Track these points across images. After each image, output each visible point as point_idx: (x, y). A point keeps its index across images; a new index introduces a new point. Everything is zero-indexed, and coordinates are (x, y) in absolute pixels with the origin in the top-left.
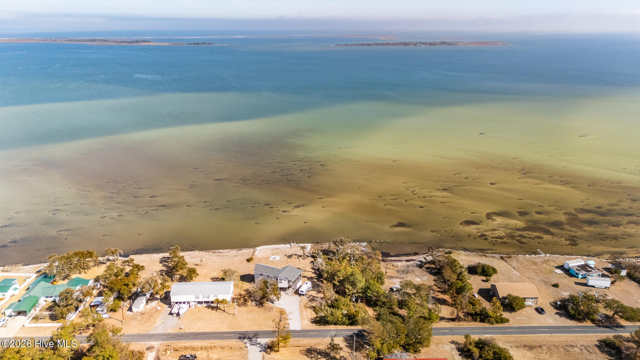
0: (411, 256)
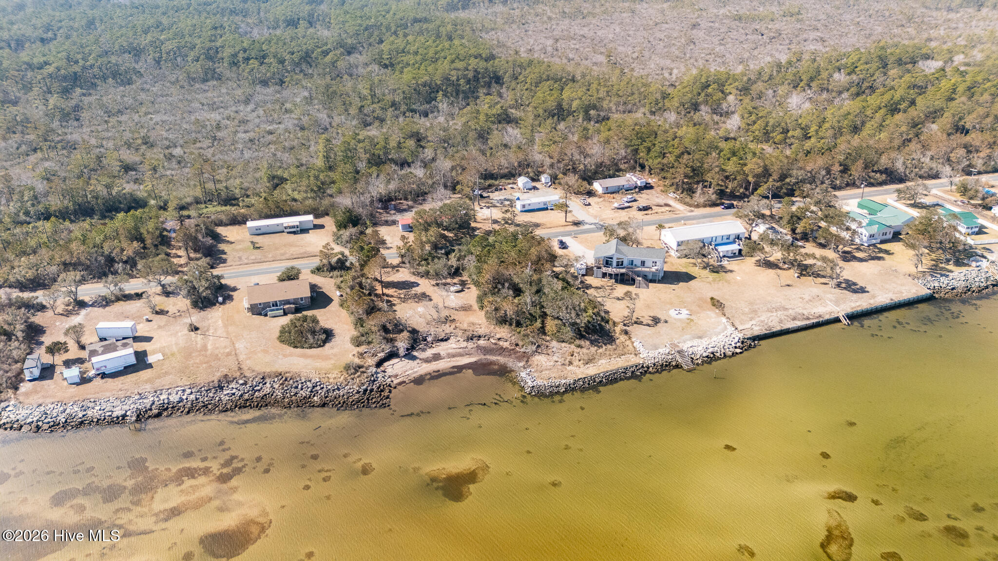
0: (430, 374)
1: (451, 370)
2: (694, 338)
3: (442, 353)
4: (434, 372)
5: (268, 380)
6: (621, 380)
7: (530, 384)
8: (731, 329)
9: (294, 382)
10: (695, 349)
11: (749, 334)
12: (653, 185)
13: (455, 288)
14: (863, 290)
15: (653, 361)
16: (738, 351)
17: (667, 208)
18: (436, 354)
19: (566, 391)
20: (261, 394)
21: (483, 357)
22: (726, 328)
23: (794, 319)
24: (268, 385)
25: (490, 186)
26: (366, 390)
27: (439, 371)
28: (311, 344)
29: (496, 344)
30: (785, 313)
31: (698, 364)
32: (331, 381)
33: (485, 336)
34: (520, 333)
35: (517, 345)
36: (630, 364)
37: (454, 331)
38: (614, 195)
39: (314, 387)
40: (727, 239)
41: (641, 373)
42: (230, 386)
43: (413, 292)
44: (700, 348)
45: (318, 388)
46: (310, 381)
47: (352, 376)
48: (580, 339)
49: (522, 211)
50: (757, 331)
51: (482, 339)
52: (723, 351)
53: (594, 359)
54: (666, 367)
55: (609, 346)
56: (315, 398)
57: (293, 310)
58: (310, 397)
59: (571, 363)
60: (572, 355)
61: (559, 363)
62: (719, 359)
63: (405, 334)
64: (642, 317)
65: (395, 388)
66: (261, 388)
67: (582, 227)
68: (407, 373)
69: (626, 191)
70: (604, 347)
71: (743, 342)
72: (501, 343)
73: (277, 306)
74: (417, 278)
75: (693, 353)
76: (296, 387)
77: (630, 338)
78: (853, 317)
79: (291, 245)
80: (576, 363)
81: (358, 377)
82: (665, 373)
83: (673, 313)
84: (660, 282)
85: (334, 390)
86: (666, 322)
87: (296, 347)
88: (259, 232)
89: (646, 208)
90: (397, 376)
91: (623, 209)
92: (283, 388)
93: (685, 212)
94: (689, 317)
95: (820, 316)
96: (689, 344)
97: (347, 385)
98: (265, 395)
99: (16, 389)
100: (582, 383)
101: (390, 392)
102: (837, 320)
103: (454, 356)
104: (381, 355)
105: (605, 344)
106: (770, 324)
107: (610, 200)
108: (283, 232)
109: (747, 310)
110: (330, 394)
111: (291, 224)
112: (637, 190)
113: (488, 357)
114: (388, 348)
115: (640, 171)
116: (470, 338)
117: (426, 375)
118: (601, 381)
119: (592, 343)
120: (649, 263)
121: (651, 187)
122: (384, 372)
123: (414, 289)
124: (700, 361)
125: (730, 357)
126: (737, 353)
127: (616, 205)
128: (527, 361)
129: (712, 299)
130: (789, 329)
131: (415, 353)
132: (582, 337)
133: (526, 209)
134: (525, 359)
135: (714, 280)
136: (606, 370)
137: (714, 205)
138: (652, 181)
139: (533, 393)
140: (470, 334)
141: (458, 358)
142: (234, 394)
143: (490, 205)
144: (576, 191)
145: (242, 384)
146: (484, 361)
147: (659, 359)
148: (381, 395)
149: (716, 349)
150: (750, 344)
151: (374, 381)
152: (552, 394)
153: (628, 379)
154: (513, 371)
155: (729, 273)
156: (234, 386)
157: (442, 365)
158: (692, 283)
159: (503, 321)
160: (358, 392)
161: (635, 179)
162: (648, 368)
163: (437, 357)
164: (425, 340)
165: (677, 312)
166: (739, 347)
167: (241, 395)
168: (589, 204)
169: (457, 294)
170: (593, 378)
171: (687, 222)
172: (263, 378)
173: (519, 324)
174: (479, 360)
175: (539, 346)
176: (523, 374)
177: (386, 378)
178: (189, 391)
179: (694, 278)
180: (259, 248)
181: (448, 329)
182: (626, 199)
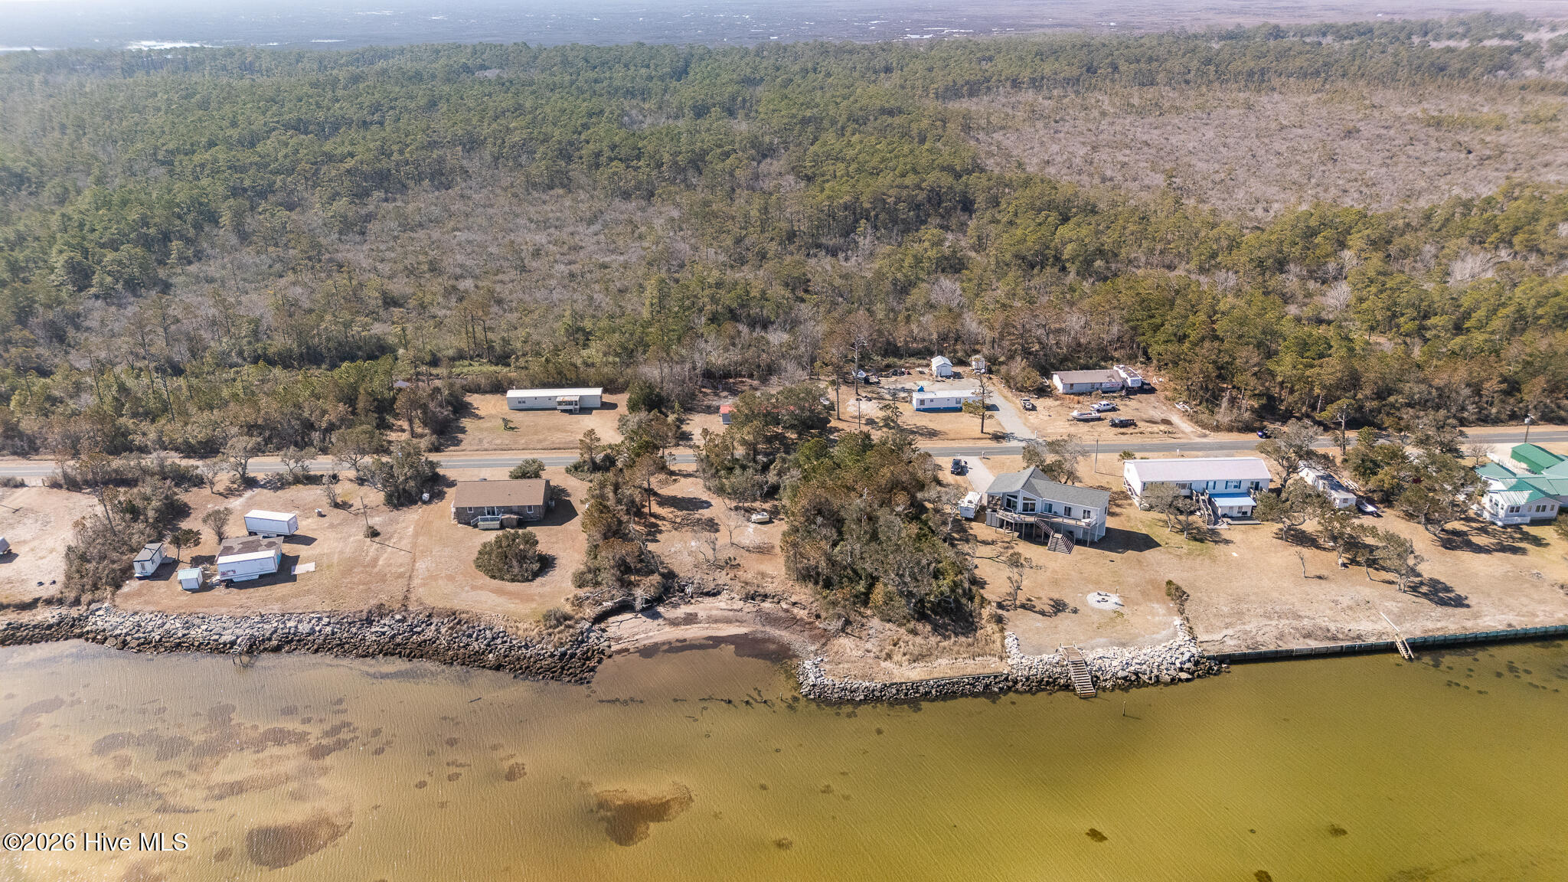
0: (670, 643)
1: (705, 642)
2: (1112, 644)
3: (702, 614)
4: (677, 640)
5: (435, 620)
6: (963, 695)
7: (812, 680)
8: (1182, 637)
9: (468, 628)
10: (1107, 662)
11: (1213, 650)
12: (1157, 387)
13: (759, 517)
14: (1459, 602)
15: (1026, 673)
16: (1184, 676)
17: (1163, 427)
18: (691, 614)
19: (865, 701)
20: (421, 638)
21: (760, 627)
22: (1175, 634)
23: (1308, 636)
24: (433, 627)
25: (888, 366)
26: (564, 654)
27: (685, 640)
28: (515, 576)
29: (787, 611)
30: (1295, 623)
31: (1104, 689)
32: (520, 632)
33: (774, 597)
34: (825, 598)
35: (818, 616)
36: (987, 671)
37: (730, 582)
38: (1081, 398)
39: (494, 639)
40: (1235, 487)
41: (1001, 689)
42: (382, 622)
43: (697, 516)
44: (1115, 663)
45: (499, 641)
46: (491, 629)
47: (550, 630)
48: (918, 620)
49: (918, 410)
50: (1231, 646)
51: (770, 600)
52: (1155, 672)
53: (931, 654)
54: (1049, 684)
55: (962, 639)
56: (491, 655)
57: (515, 523)
58: (483, 653)
59: (889, 656)
60: (895, 645)
61: (872, 654)
62: (1145, 685)
63: (656, 578)
64: (1039, 598)
65: (610, 657)
66: (423, 631)
67: (1005, 444)
68: (637, 637)
69: (1104, 392)
70: (953, 639)
71: (1197, 663)
72: (795, 610)
73: (494, 514)
74: (712, 495)
75: (1100, 669)
76: (470, 636)
77: (1002, 630)
78: (1422, 647)
79: (558, 429)
80: (897, 657)
81: (559, 633)
82: (1040, 694)
83: (1092, 598)
84: (1093, 544)
85: (520, 648)
86: (1075, 611)
87: (493, 577)
88: (523, 406)
89: (1124, 424)
90: (621, 639)
91: (1086, 421)
92: (451, 634)
93: (1192, 436)
94: (1119, 609)
95: (1359, 637)
96: (1100, 652)
97: (539, 642)
98: (425, 641)
99: (118, 587)
100: (894, 691)
101: (600, 661)
102: (1391, 648)
103: (716, 621)
104: (608, 604)
105: (956, 635)
106: (1258, 639)
107: (1071, 405)
108: (555, 409)
109: (1226, 609)
110: (513, 653)
111: (567, 399)
112: (1124, 393)
113: (768, 629)
114: (619, 596)
115: (1142, 363)
116: (750, 597)
117: (664, 644)
118: (927, 693)
119: (936, 629)
120: (1077, 512)
121: (1152, 390)
122: (604, 631)
123: (700, 511)
124: (1109, 684)
125: (1166, 684)
126: (1180, 680)
127: (1075, 413)
128: (824, 644)
129: (1169, 583)
130: (1292, 651)
131: (661, 609)
132: (921, 616)
133: (926, 406)
134: (823, 640)
135: (1189, 554)
136: (942, 675)
137: (1247, 428)
138: (1154, 380)
139: (812, 697)
140: (751, 590)
141: (720, 625)
142: (384, 633)
143: (875, 396)
144: (1019, 385)
145: (399, 621)
146: (759, 635)
147: (1038, 671)
148: (584, 664)
149: (1144, 667)
150: (1210, 668)
151: (582, 642)
152: (841, 702)
153: (976, 695)
154: (797, 656)
155: (1222, 546)
156: (387, 622)
157: (692, 632)
158: (1149, 554)
159: (807, 576)
160: (552, 655)
161: (1123, 375)
162: (1016, 682)
163: (691, 619)
164: (683, 591)
165: (1100, 598)
166: (1188, 671)
167: (393, 637)
168: (1034, 408)
169: (759, 526)
170: (915, 686)
171: (1186, 453)
172: (430, 616)
173: (828, 585)
174: (751, 633)
175: (848, 622)
176: (808, 664)
177: (602, 640)
178: (326, 620)
179: (1158, 545)
180: (513, 429)
181: (722, 577)
182: (1096, 406)
